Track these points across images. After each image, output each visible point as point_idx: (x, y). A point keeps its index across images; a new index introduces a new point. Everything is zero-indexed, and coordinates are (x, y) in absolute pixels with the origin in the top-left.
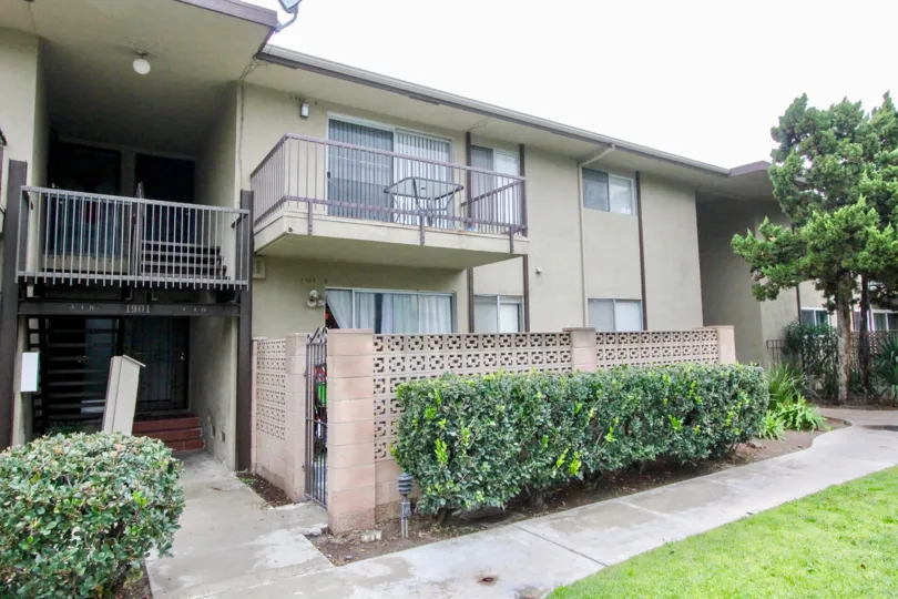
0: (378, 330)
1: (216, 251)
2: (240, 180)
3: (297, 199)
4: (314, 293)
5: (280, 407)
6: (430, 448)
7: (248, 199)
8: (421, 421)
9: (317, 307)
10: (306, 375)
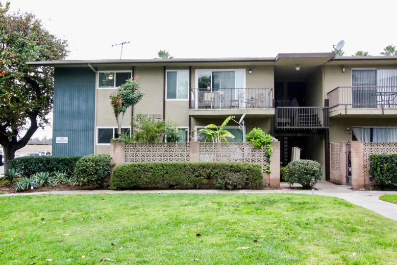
0: (371, 140)
1: (316, 116)
2: (325, 96)
3: (342, 105)
4: (348, 129)
5: (339, 162)
6: (376, 168)
7: (327, 102)
8: (374, 163)
9: (349, 133)
10: (346, 153)
